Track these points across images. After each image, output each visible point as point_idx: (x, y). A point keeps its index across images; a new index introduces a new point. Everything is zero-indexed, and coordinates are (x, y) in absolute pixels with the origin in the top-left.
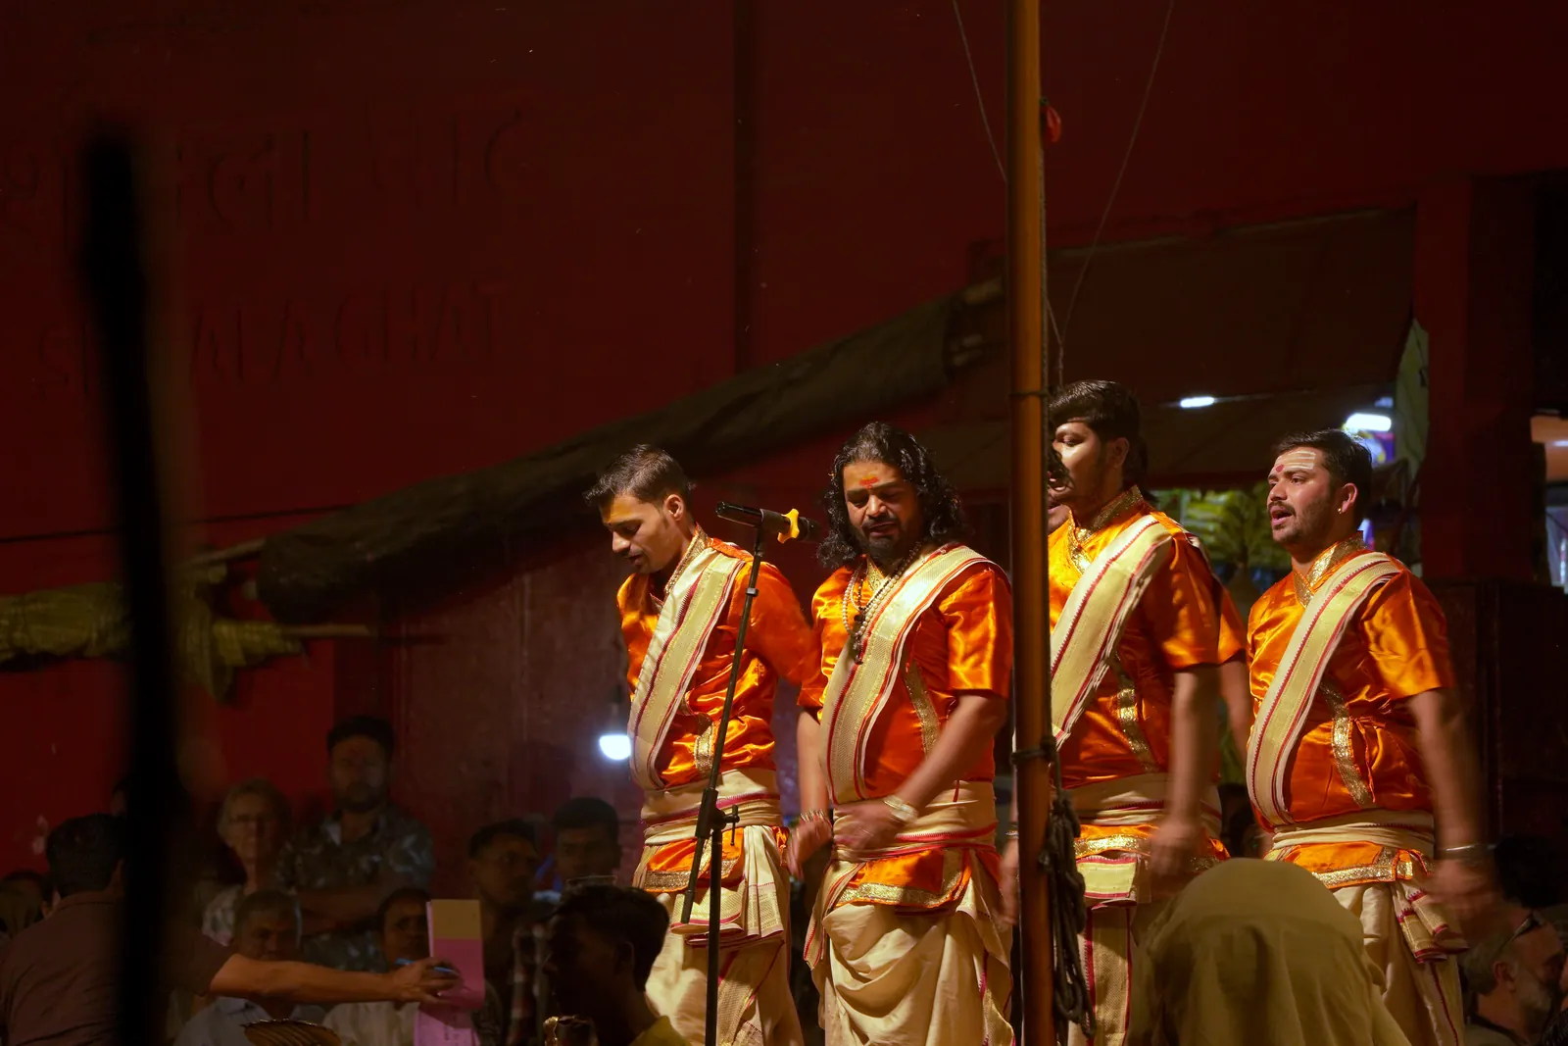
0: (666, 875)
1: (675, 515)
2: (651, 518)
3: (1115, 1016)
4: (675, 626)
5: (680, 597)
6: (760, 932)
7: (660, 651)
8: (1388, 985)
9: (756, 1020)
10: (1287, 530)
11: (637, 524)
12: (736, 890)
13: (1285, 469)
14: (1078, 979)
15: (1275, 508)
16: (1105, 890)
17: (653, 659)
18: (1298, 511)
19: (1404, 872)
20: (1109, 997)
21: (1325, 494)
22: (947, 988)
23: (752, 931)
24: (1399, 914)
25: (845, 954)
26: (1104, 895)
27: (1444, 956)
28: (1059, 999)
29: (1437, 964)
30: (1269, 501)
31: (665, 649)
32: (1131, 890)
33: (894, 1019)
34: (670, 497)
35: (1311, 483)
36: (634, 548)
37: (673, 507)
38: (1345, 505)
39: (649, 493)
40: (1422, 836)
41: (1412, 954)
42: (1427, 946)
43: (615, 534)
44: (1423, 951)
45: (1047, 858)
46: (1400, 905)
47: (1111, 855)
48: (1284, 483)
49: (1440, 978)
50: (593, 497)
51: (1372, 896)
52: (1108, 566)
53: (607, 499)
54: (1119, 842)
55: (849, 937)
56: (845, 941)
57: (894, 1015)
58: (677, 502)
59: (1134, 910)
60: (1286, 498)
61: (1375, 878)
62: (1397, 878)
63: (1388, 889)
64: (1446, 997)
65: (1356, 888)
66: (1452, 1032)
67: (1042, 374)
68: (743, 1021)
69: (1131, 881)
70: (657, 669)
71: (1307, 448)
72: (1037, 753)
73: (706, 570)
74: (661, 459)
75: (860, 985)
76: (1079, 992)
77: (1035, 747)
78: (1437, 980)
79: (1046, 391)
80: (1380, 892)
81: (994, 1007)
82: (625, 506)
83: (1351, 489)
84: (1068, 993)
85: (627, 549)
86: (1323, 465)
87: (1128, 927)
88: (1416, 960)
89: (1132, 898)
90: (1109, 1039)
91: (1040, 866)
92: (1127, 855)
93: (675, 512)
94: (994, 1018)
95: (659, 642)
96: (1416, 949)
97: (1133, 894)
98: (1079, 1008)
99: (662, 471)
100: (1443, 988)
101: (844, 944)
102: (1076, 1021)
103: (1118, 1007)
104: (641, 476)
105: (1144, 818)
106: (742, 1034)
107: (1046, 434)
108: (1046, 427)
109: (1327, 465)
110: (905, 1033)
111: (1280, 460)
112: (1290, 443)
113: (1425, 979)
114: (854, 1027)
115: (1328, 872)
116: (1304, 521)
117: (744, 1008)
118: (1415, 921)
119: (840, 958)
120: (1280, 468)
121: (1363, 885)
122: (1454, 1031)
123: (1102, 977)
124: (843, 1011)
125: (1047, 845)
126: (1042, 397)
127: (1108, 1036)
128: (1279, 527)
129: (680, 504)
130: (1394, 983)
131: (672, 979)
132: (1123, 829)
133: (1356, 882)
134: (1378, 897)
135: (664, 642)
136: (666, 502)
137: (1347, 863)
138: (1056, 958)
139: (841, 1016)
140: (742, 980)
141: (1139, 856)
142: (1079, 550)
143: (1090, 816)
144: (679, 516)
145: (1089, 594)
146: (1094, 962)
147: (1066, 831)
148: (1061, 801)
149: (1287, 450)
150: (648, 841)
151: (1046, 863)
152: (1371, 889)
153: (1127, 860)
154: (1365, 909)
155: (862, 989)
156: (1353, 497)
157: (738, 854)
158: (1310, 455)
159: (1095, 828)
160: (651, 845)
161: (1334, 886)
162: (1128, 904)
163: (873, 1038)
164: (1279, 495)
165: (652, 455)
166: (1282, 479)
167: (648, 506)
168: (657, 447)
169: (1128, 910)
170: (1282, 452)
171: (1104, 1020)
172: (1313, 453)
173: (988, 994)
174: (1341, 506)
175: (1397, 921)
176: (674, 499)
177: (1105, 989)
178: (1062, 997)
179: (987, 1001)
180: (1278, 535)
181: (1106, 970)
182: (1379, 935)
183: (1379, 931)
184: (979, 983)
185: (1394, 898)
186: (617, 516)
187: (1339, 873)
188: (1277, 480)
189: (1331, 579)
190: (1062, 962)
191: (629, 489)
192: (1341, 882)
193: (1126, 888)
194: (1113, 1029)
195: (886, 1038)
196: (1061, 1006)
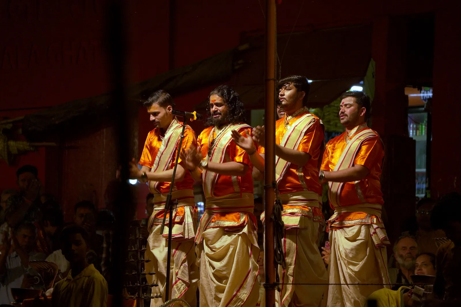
0: (160, 219)
1: (170, 112)
2: (163, 112)
3: (292, 261)
4: (165, 147)
5: (167, 139)
6: (189, 237)
7: (161, 155)
8: (368, 254)
9: (186, 263)
10: (345, 120)
11: (159, 113)
12: (182, 225)
13: (345, 103)
14: (281, 252)
15: (342, 115)
16: (291, 224)
17: (158, 157)
18: (349, 115)
19: (374, 221)
20: (290, 255)
21: (356, 110)
22: (239, 254)
23: (186, 237)
24: (372, 233)
25: (209, 243)
26: (290, 225)
27: (384, 246)
28: (276, 258)
29: (382, 249)
30: (340, 113)
31: (162, 154)
32: (298, 224)
33: (223, 262)
34: (169, 106)
35: (352, 108)
36: (156, 120)
37: (169, 109)
38: (363, 114)
39: (163, 104)
40: (379, 211)
41: (375, 245)
42: (379, 243)
43: (151, 115)
44: (377, 244)
45: (273, 217)
46: (372, 231)
47: (292, 214)
48: (344, 108)
49: (382, 253)
50: (145, 104)
51: (364, 228)
52: (295, 128)
53: (150, 105)
54: (295, 210)
55: (211, 239)
56: (209, 240)
57: (223, 261)
58: (171, 108)
59: (298, 230)
60: (345, 112)
61: (365, 222)
62: (371, 223)
63: (369, 226)
64: (383, 258)
65: (360, 225)
66: (384, 267)
67: (275, 74)
68: (182, 263)
69: (298, 222)
70: (160, 160)
71: (351, 97)
72: (271, 186)
73: (175, 131)
74: (167, 94)
75: (213, 253)
76: (282, 256)
77: (271, 184)
78: (381, 252)
79: (276, 79)
80: (366, 227)
81: (254, 260)
82: (155, 107)
83: (364, 109)
84: (278, 256)
85: (154, 120)
86: (356, 102)
87: (297, 235)
88: (376, 247)
89: (298, 226)
90: (290, 267)
91: (271, 219)
92: (297, 214)
93: (170, 111)
94: (253, 263)
95: (161, 152)
96: (376, 244)
97: (299, 225)
98: (281, 261)
99: (167, 98)
100: (383, 255)
101: (208, 241)
102: (280, 264)
103: (292, 258)
104: (161, 99)
105: (304, 204)
106: (182, 267)
107: (276, 91)
108: (276, 89)
109: (357, 102)
110: (226, 267)
111: (343, 101)
112: (346, 96)
113: (378, 252)
114: (211, 265)
115: (351, 221)
116: (350, 118)
117: (183, 259)
118: (376, 235)
119: (207, 245)
120: (343, 103)
121: (361, 225)
122: (385, 268)
123: (288, 249)
124: (207, 260)
125: (273, 213)
126: (274, 80)
127: (289, 266)
128: (342, 119)
129: (171, 109)
130: (369, 254)
131: (162, 250)
132: (297, 207)
133: (359, 224)
134: (365, 228)
135: (162, 152)
136: (167, 108)
137: (357, 218)
138: (275, 246)
139: (206, 262)
140: (183, 250)
141: (301, 215)
142: (288, 124)
143: (286, 203)
144: (171, 112)
145: (289, 136)
146: (286, 245)
147: (279, 209)
148: (278, 200)
149: (345, 97)
150: (155, 209)
151: (273, 218)
152: (364, 226)
153: (297, 216)
154: (362, 232)
155: (214, 254)
156: (364, 112)
157: (183, 214)
158: (352, 99)
159: (288, 206)
160: (156, 210)
161: (353, 225)
162: (296, 229)
163: (216, 268)
164: (343, 111)
165: (164, 93)
166: (344, 106)
167: (162, 108)
168: (166, 91)
169: (297, 230)
170: (344, 98)
171: (288, 262)
172: (353, 98)
173: (252, 256)
174: (361, 114)
175: (371, 235)
176: (170, 107)
177: (289, 253)
178: (277, 257)
179: (252, 258)
180: (342, 121)
181: (290, 247)
182: (365, 239)
183: (366, 238)
184: (250, 253)
185: (370, 228)
186: (152, 110)
187: (355, 221)
188: (342, 107)
189: (356, 136)
190: (277, 246)
191: (157, 102)
192: (355, 224)
193: (297, 223)
194: (291, 265)
195: (220, 268)
196: (276, 260)
